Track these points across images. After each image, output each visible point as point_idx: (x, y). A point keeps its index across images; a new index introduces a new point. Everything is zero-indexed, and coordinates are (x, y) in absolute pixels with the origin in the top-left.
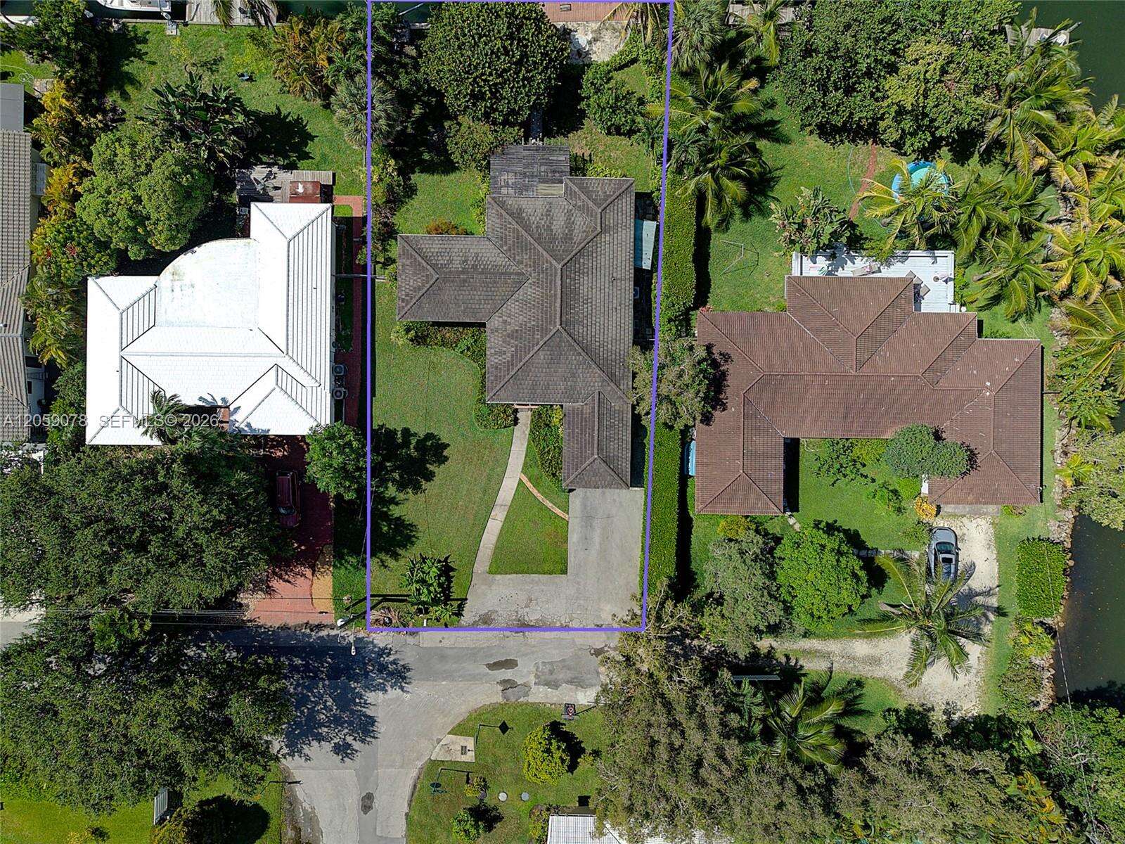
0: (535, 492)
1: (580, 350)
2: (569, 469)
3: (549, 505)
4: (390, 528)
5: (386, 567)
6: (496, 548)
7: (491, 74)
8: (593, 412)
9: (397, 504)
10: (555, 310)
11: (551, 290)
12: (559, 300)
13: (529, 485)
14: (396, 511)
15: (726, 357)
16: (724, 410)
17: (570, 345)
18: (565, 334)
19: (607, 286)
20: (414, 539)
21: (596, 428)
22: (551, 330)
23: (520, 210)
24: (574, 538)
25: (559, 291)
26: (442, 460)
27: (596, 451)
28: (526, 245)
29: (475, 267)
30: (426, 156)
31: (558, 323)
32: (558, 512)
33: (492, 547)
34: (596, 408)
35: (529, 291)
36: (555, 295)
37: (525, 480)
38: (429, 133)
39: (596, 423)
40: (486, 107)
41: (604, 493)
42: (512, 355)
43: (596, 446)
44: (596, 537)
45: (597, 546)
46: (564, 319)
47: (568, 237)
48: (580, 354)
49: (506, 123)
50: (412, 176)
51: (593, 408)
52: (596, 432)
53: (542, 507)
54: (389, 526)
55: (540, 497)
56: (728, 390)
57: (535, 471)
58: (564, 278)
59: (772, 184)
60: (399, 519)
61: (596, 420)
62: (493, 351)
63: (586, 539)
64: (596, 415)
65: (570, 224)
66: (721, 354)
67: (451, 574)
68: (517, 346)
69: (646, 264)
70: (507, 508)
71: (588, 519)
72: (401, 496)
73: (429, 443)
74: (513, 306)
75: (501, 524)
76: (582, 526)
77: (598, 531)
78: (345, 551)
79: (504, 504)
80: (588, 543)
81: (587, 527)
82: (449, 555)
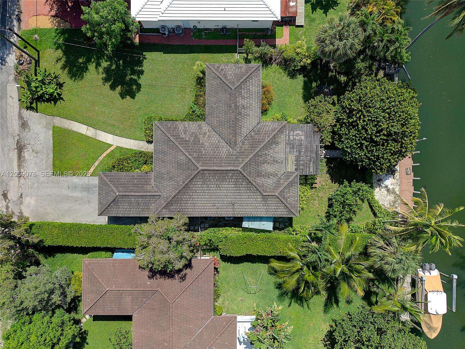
0: (104, 155)
1: (186, 183)
2: (110, 176)
4: (81, 63)
5: (57, 61)
6: (69, 131)
7: (364, 121)
8: (147, 192)
9: (96, 68)
10: (211, 166)
11: (224, 163)
12: (217, 168)
13: (109, 151)
14: (92, 67)
15: (183, 278)
16: (149, 277)
17: (189, 176)
18: (196, 172)
19: (229, 199)
20: (73, 79)
21: (136, 194)
22: (198, 163)
23: (277, 143)
24: (76, 180)
25: (223, 169)
26: (123, 95)
27: (121, 194)
28: (254, 147)
29: (240, 113)
30: (314, 85)
31: (203, 168)
32: (92, 170)
33: (70, 128)
34: (149, 194)
35: (225, 149)
36: (221, 166)
37: (112, 148)
38: (329, 85)
39: (139, 194)
40: (343, 119)
42: (183, 138)
43: (124, 194)
44: (77, 194)
45: (71, 194)
46: (206, 172)
47: (259, 174)
48: (184, 183)
49: (334, 133)
50: (302, 76)
51: (150, 192)
52: (133, 194)
53: (95, 159)
54: (83, 63)
55: (101, 158)
56: (162, 280)
57: (118, 155)
58: (233, 172)
59: (299, 302)
60: (87, 69)
61: (142, 194)
62: (187, 126)
63: (75, 187)
64: (145, 194)
65: (268, 175)
66: (185, 274)
67: (52, 102)
68: (189, 141)
69: (245, 224)
70: (94, 137)
71: (87, 189)
72: (101, 70)
73: (134, 87)
74: (215, 138)
75: (84, 134)
76: (82, 185)
77: (80, 195)
78: (67, 36)
79: (97, 135)
80: (73, 189)
81: (82, 188)
82: (64, 101)
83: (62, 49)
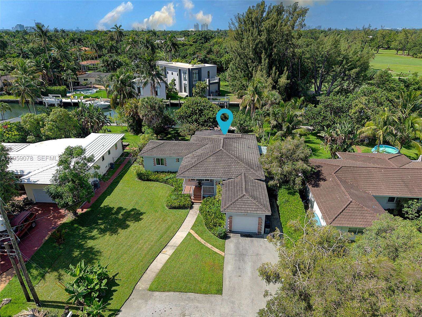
0: (199, 239)
3: (209, 246)
5: (60, 279)
6: (162, 270)
8: (242, 180)
9: (93, 240)
10: (220, 146)
13: (196, 235)
14: (90, 244)
15: (319, 166)
16: (325, 181)
17: (227, 155)
18: (225, 151)
19: (246, 148)
22: (217, 150)
24: (229, 268)
28: (207, 139)
32: (217, 250)
33: (157, 271)
35: (207, 146)
36: (220, 143)
37: (193, 233)
41: (252, 241)
42: (195, 161)
44: (248, 267)
45: (249, 274)
46: (224, 148)
53: (202, 246)
54: (80, 252)
55: (203, 241)
56: (324, 175)
58: (225, 141)
60: (90, 248)
62: (185, 162)
63: (239, 269)
67: (114, 288)
68: (198, 158)
70: (176, 248)
71: (241, 256)
72: (100, 236)
73: (133, 213)
75: (169, 257)
76: (236, 260)
77: (250, 264)
78: (34, 265)
79: (174, 245)
80: (241, 272)
81: (239, 260)
82: (118, 273)
83: (47, 272)
